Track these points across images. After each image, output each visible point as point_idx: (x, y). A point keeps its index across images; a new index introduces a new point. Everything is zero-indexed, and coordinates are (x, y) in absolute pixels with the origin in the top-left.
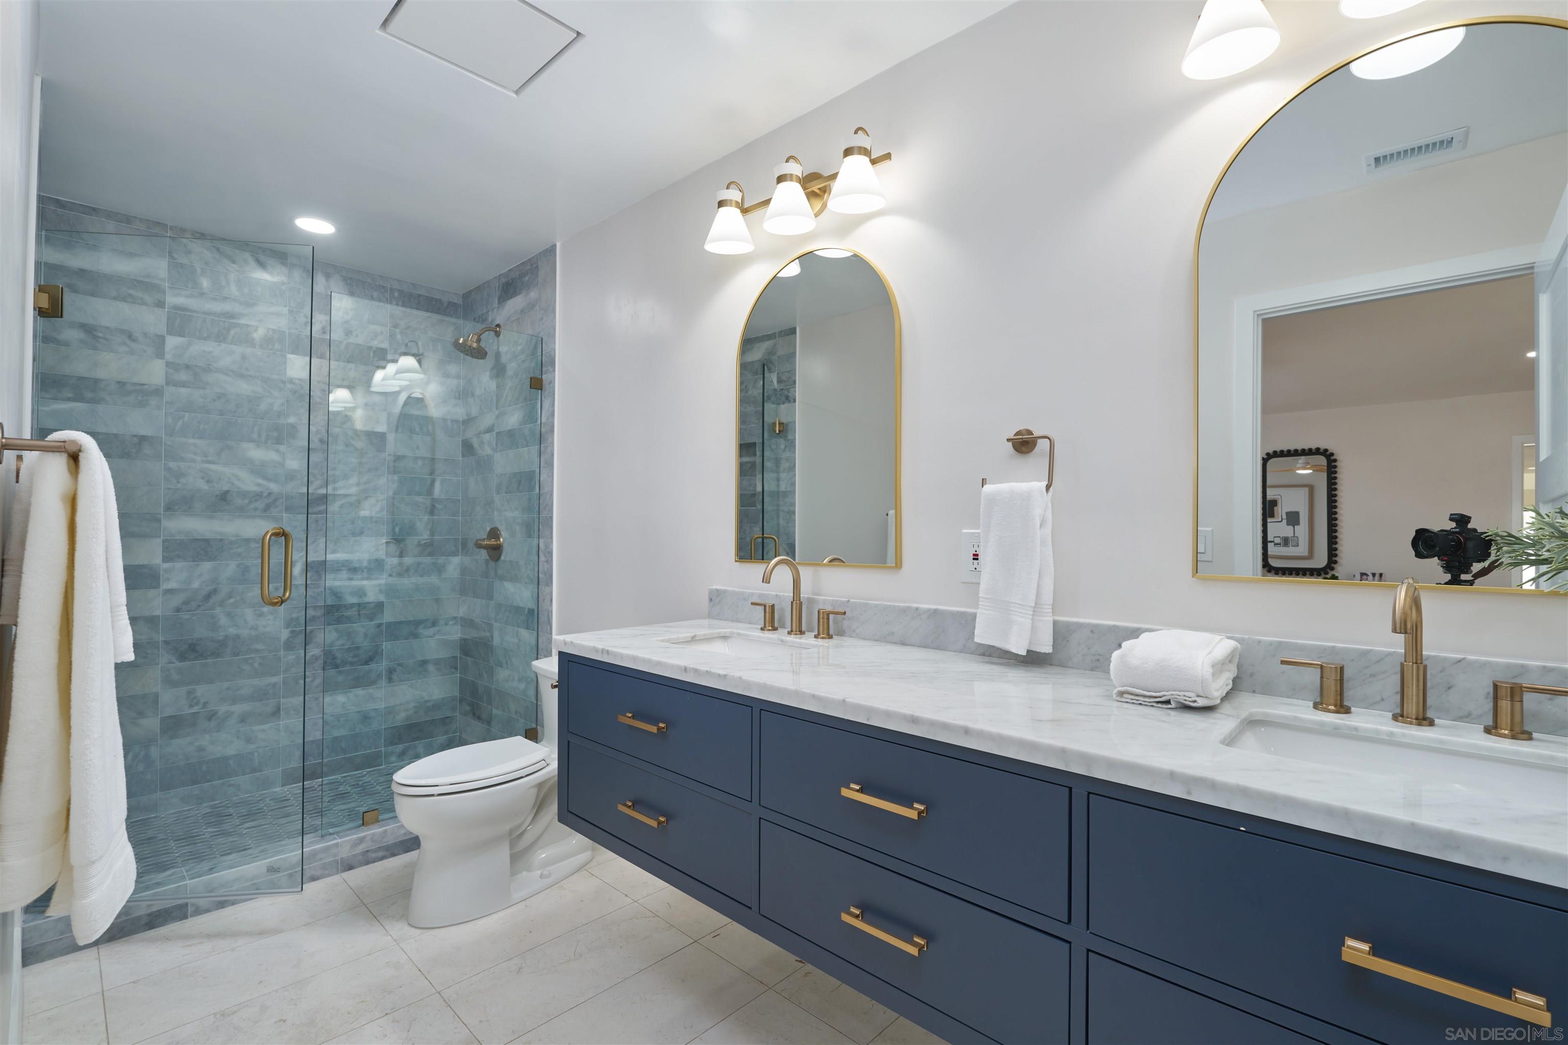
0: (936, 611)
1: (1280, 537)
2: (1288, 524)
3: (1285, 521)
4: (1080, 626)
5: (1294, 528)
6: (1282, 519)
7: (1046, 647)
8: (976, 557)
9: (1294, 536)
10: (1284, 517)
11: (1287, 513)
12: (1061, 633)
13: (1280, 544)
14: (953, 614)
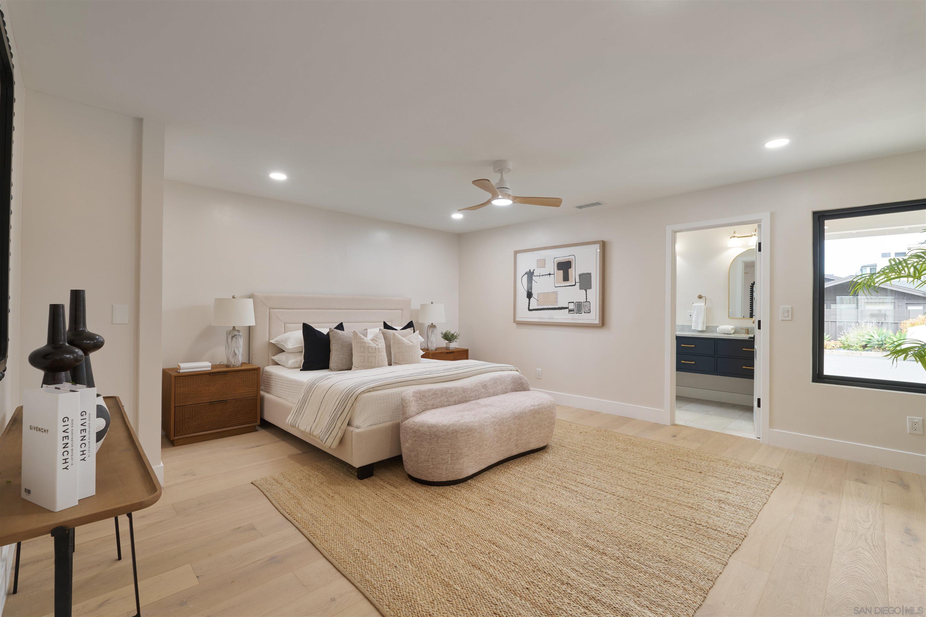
0: (682, 325)
1: (573, 302)
2: (581, 289)
3: (578, 284)
4: (710, 326)
5: (586, 292)
6: (576, 283)
7: (705, 329)
8: (691, 316)
9: (586, 302)
10: (578, 280)
11: (580, 275)
12: (707, 327)
13: (574, 311)
14: (686, 325)
